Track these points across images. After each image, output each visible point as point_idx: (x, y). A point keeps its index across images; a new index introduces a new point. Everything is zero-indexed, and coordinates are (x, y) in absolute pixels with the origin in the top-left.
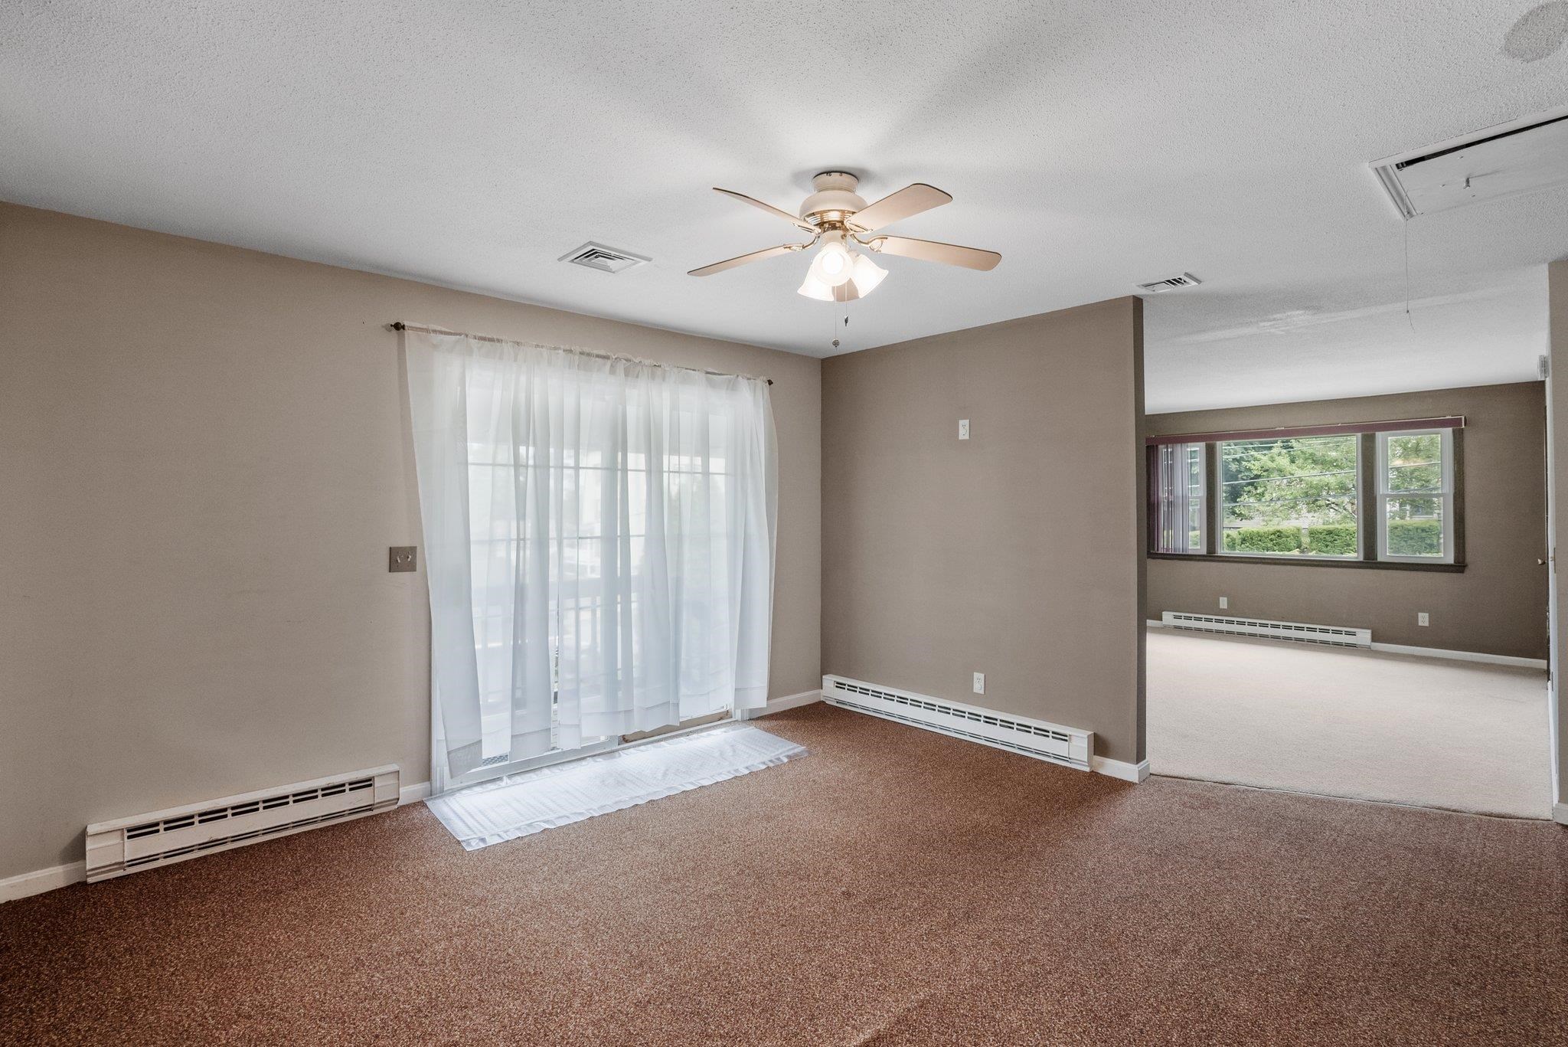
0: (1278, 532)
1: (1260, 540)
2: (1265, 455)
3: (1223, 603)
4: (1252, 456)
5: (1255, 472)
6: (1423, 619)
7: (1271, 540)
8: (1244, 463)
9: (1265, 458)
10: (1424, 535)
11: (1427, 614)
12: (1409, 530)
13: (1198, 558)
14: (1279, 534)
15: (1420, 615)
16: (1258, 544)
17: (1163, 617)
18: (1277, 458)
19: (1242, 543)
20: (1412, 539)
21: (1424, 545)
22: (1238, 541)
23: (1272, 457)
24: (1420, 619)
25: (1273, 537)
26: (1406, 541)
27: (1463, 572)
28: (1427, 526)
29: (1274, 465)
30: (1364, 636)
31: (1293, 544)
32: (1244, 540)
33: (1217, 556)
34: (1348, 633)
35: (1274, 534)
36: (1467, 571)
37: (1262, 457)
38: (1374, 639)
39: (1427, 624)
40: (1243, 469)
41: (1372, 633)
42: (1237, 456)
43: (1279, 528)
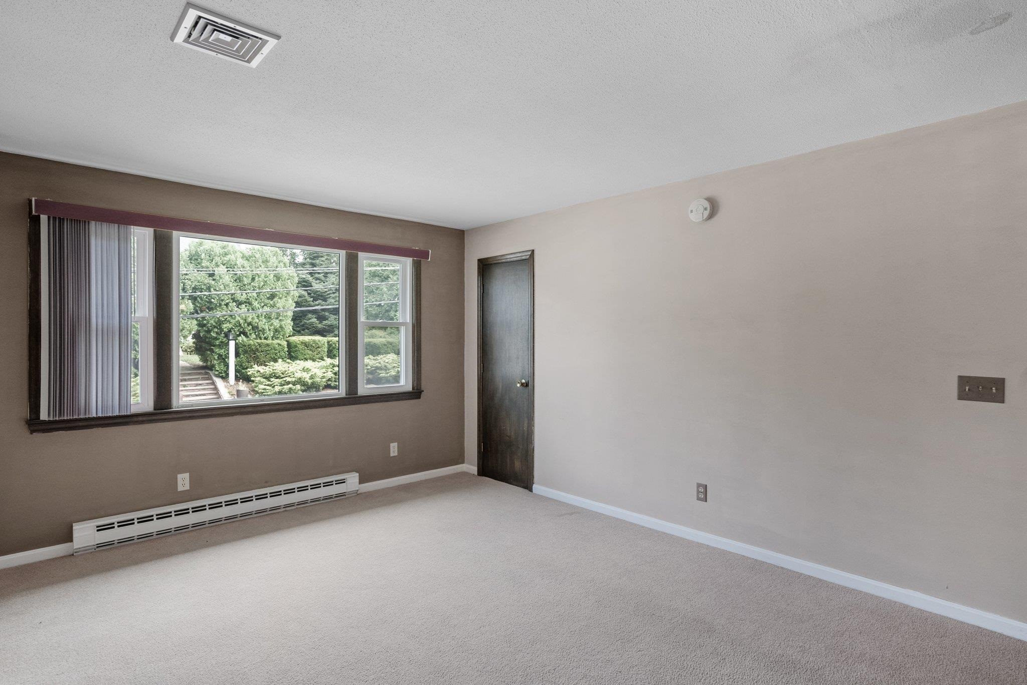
3: (184, 481)
6: (394, 449)
15: (392, 446)
17: (75, 536)
27: (419, 398)
30: (352, 481)
33: (171, 413)
34: (339, 482)
36: (422, 396)
39: (396, 453)
41: (359, 475)
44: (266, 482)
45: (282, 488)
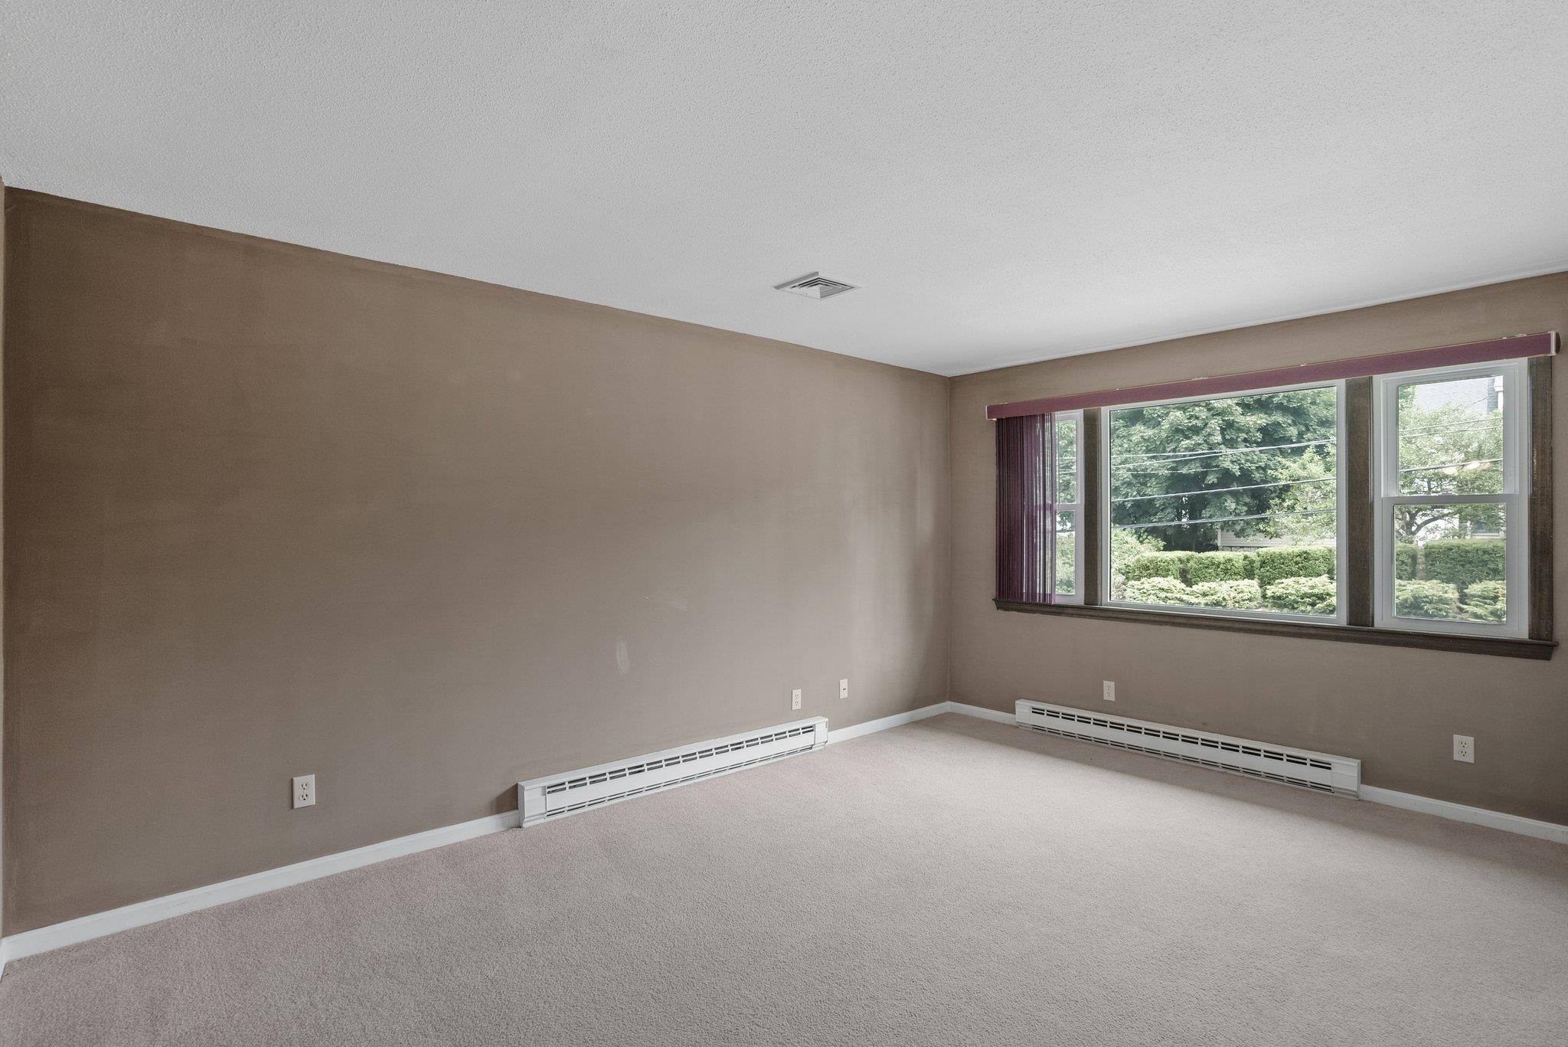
0: (1306, 553)
1: (1283, 564)
2: (1295, 462)
3: (1109, 690)
4: (1279, 462)
5: (1283, 483)
6: (1464, 748)
7: (1297, 563)
8: (1269, 471)
9: (1294, 466)
10: (1486, 557)
11: (1472, 738)
12: (1468, 552)
13: (1070, 611)
14: (1306, 556)
15: (1457, 739)
16: (1281, 568)
17: (1017, 710)
18: (1308, 465)
19: (1261, 567)
20: (1470, 562)
21: (1486, 570)
22: (1257, 564)
23: (1303, 464)
24: (1457, 748)
25: (1298, 559)
26: (1463, 566)
27: (1548, 658)
28: (1491, 546)
29: (1304, 474)
30: (1345, 773)
31: (1323, 567)
32: (1264, 562)
33: (1100, 609)
34: (1316, 764)
35: (1300, 556)
36: (1558, 657)
37: (1292, 465)
38: (1366, 777)
39: (1470, 758)
40: (1269, 479)
41: (1363, 766)
42: (1262, 464)
43: (1306, 548)
44: (1204, 724)
45: (1221, 738)
